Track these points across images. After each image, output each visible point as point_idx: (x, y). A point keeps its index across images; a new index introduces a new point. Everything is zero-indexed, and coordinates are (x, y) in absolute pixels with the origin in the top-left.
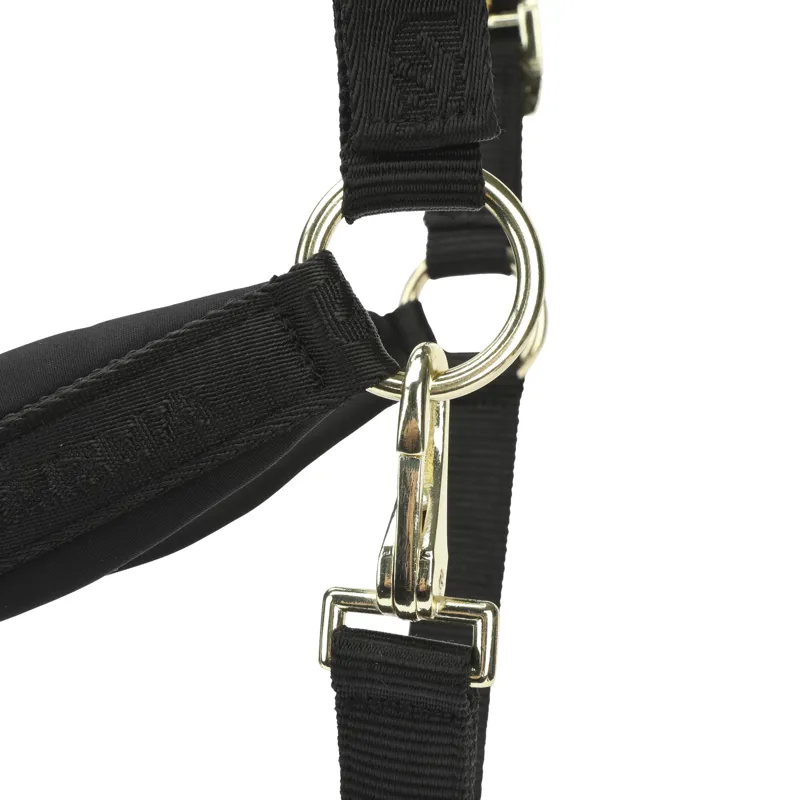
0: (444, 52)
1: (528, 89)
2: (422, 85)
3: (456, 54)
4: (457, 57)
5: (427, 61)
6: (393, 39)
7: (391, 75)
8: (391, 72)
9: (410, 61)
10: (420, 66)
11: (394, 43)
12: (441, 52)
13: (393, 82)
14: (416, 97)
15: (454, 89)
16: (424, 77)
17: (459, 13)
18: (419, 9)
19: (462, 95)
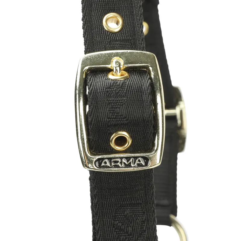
0: (136, 219)
1: (180, 141)
2: (127, 232)
3: (141, 220)
4: (142, 221)
5: (129, 223)
6: (115, 214)
7: (114, 229)
8: (114, 227)
9: (122, 223)
10: (126, 225)
11: (115, 216)
12: (135, 219)
13: (115, 231)
14: (124, 237)
15: (141, 234)
16: (128, 229)
17: (143, 203)
18: (126, 202)
19: (144, 237)
